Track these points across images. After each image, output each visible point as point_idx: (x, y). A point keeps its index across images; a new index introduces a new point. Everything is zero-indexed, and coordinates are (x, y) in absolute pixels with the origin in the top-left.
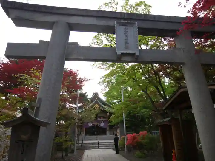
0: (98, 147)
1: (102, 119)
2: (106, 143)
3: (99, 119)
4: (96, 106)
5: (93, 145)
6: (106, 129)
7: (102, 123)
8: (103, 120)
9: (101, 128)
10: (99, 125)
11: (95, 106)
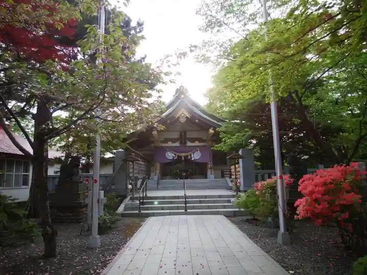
0: (186, 208)
1: (197, 143)
2: (206, 197)
3: (189, 144)
4: (183, 113)
5: (171, 203)
6: (206, 164)
7: (196, 152)
8: (198, 146)
9: (196, 163)
10: (189, 157)
11: (181, 112)
